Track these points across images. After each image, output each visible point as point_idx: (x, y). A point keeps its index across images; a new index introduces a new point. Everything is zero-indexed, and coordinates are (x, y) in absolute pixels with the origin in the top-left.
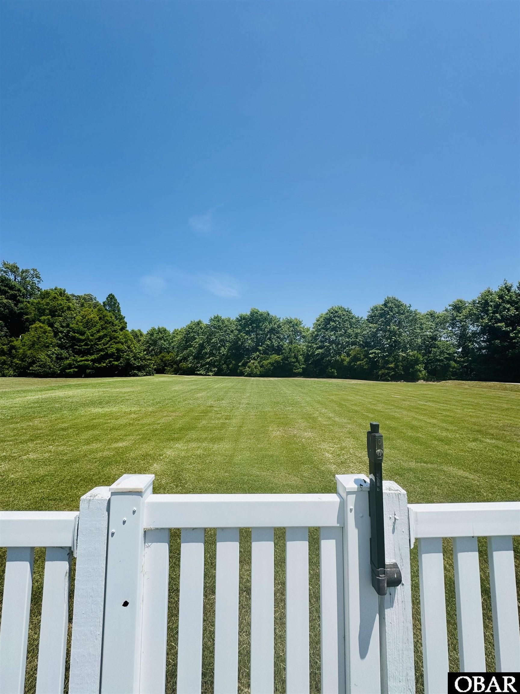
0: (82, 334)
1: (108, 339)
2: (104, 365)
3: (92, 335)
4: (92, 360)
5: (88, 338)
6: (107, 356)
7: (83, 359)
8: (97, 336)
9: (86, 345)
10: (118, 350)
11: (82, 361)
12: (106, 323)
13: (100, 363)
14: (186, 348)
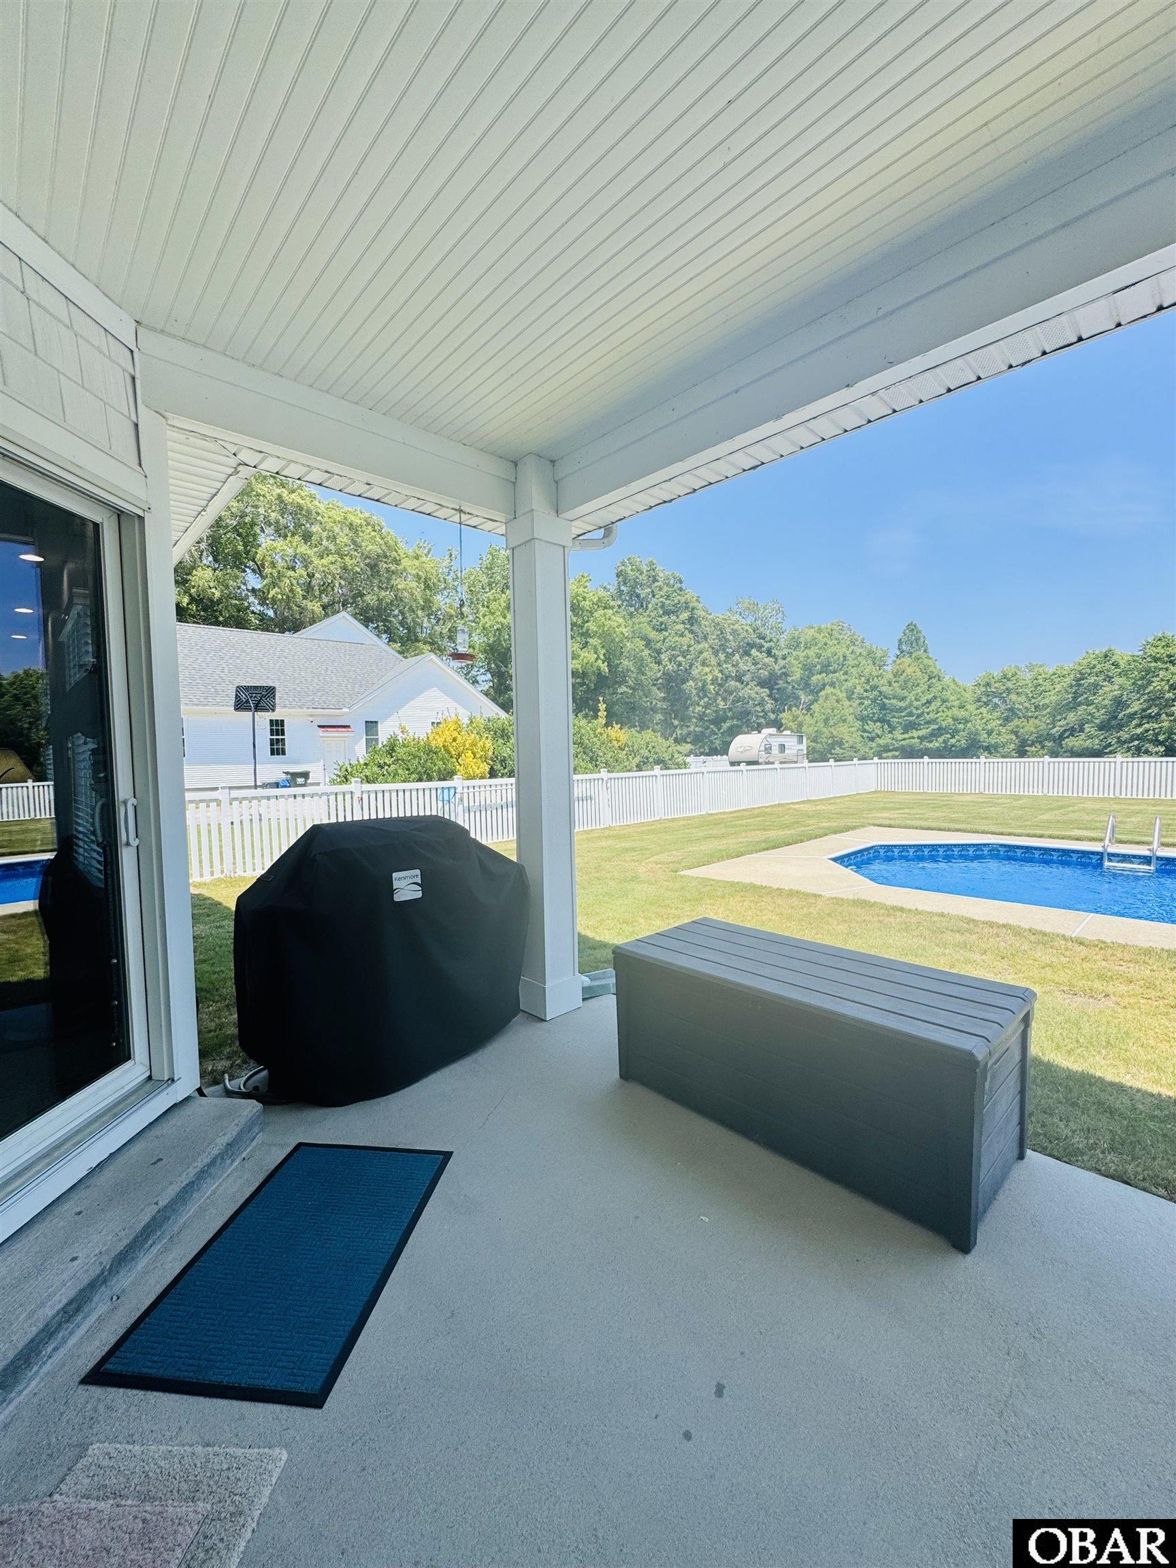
0: (903, 699)
1: (939, 704)
2: (937, 745)
3: (917, 700)
4: (921, 738)
5: (910, 705)
6: (940, 731)
7: (906, 736)
8: (924, 700)
9: (910, 714)
10: (954, 719)
11: (904, 739)
12: (930, 678)
13: (931, 742)
14: (1073, 706)
